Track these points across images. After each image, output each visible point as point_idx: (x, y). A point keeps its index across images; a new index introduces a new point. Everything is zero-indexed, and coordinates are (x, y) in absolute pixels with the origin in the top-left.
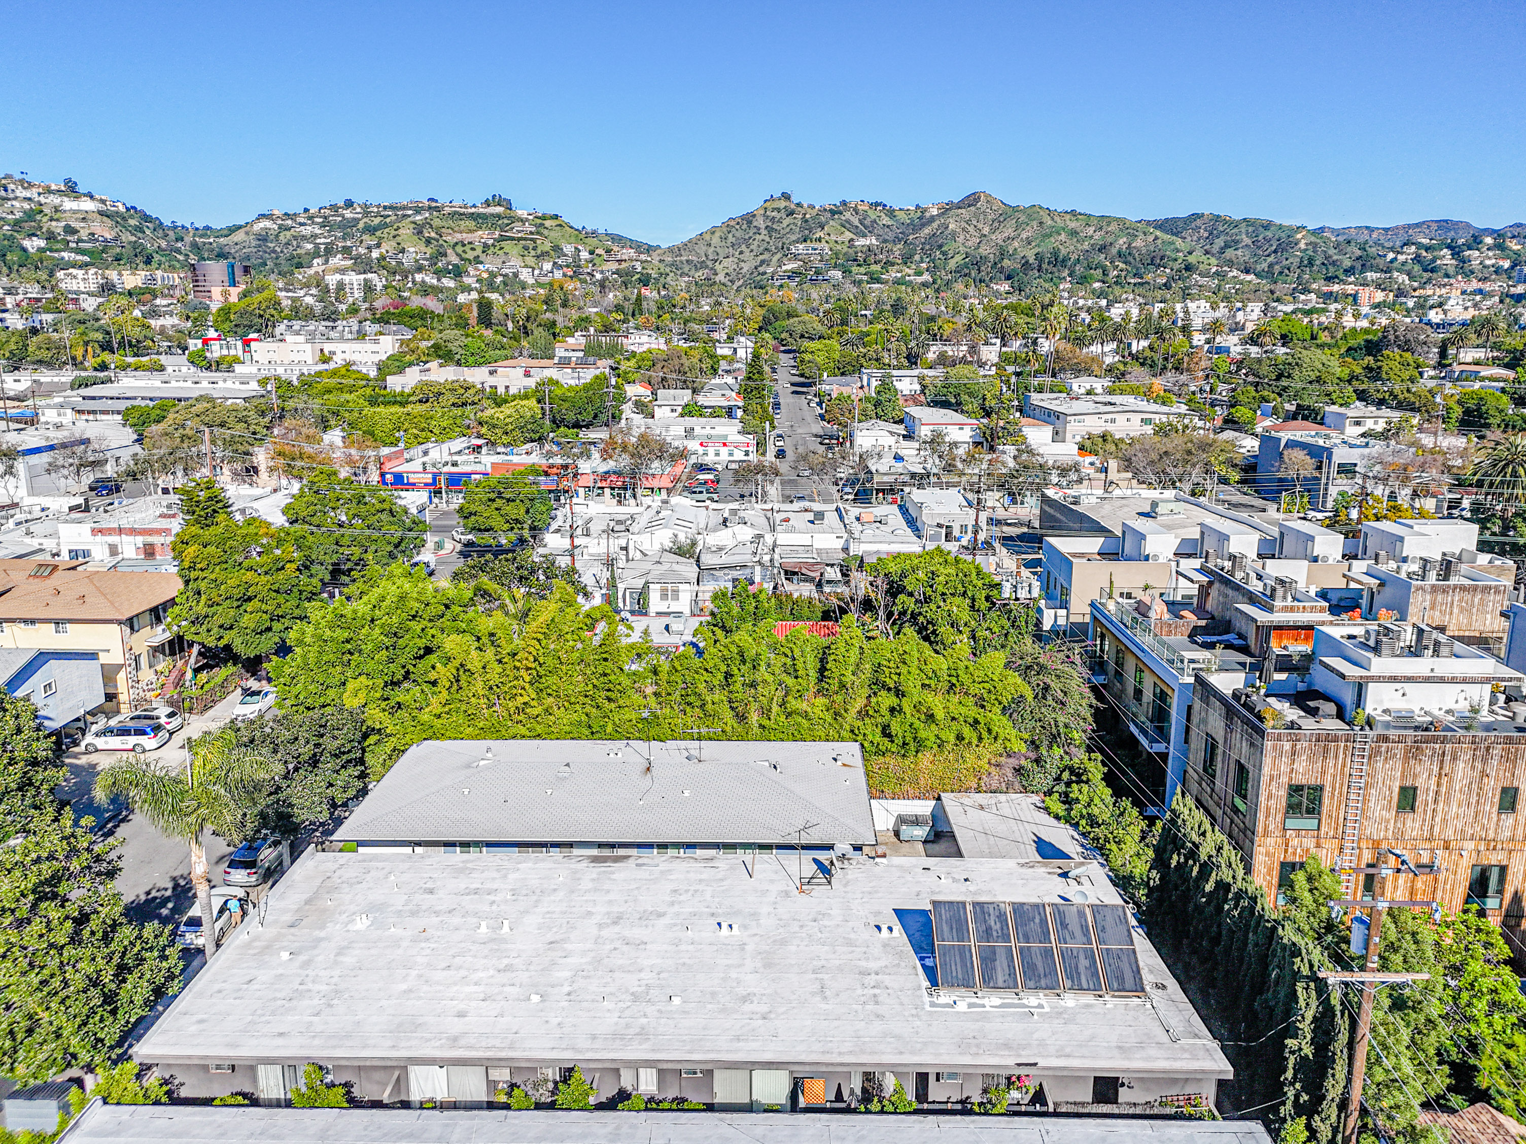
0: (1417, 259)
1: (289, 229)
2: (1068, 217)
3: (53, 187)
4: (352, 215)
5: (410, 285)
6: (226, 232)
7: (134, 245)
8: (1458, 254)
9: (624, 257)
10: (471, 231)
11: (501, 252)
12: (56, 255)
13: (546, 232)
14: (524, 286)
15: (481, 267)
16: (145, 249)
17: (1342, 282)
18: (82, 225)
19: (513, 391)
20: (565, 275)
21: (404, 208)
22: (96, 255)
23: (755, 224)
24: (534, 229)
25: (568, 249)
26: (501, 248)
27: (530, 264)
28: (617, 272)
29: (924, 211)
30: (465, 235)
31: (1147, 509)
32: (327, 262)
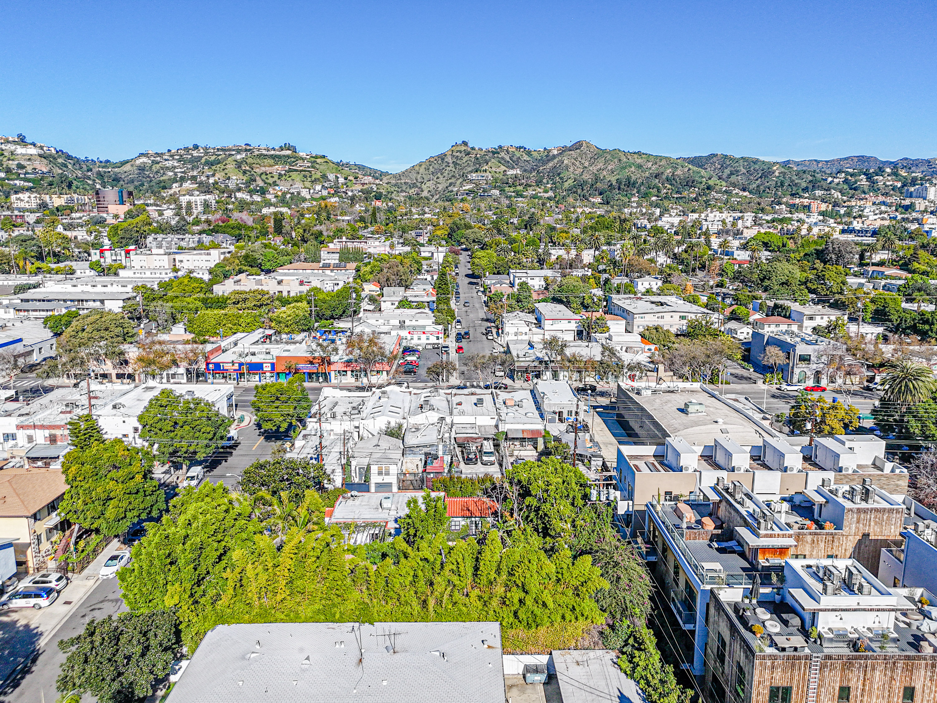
0: (846, 181)
1: (158, 163)
2: (636, 156)
3: (11, 139)
4: (197, 154)
5: (233, 200)
6: (119, 165)
7: (61, 176)
8: (870, 178)
9: (366, 182)
10: (271, 166)
11: (289, 179)
12: (12, 182)
13: (317, 166)
14: (304, 200)
15: (277, 188)
16: (67, 178)
17: (801, 197)
18: (28, 163)
19: (292, 294)
20: (329, 193)
21: (230, 150)
22: (36, 182)
23: (446, 160)
24: (310, 165)
25: (331, 177)
26: (290, 177)
27: (307, 186)
28: (361, 191)
29: (549, 151)
30: (267, 168)
31: (683, 407)
32: (181, 186)
